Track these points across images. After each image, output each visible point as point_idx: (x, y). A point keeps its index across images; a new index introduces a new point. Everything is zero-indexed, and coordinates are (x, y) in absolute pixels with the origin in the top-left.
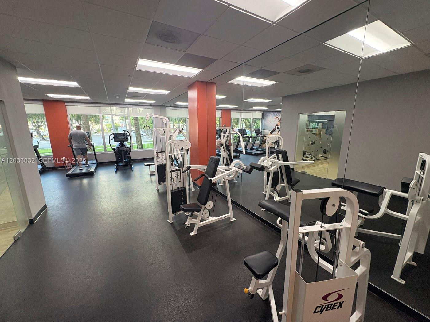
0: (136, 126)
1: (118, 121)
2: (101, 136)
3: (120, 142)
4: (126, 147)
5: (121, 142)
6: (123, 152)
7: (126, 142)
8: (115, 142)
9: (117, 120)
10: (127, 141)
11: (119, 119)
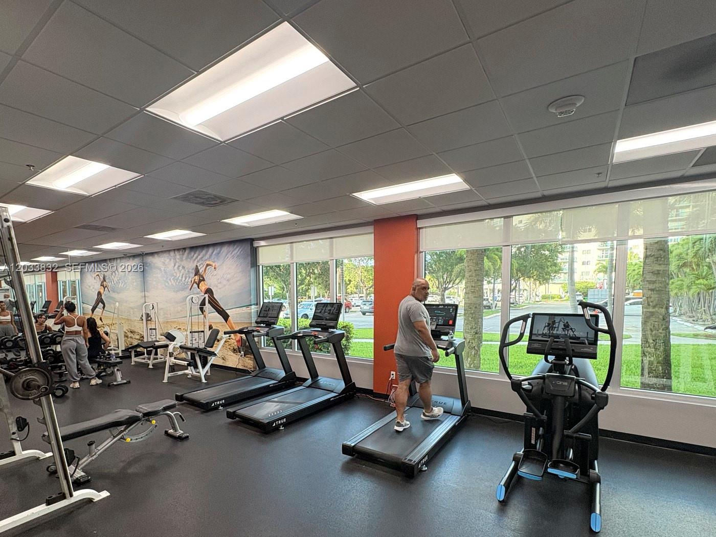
0: (650, 282)
1: (594, 275)
2: (499, 319)
3: (551, 358)
4: (579, 383)
5: (560, 357)
6: (559, 404)
7: (588, 361)
8: (528, 352)
9: (592, 273)
10: (593, 356)
11: (597, 272)
